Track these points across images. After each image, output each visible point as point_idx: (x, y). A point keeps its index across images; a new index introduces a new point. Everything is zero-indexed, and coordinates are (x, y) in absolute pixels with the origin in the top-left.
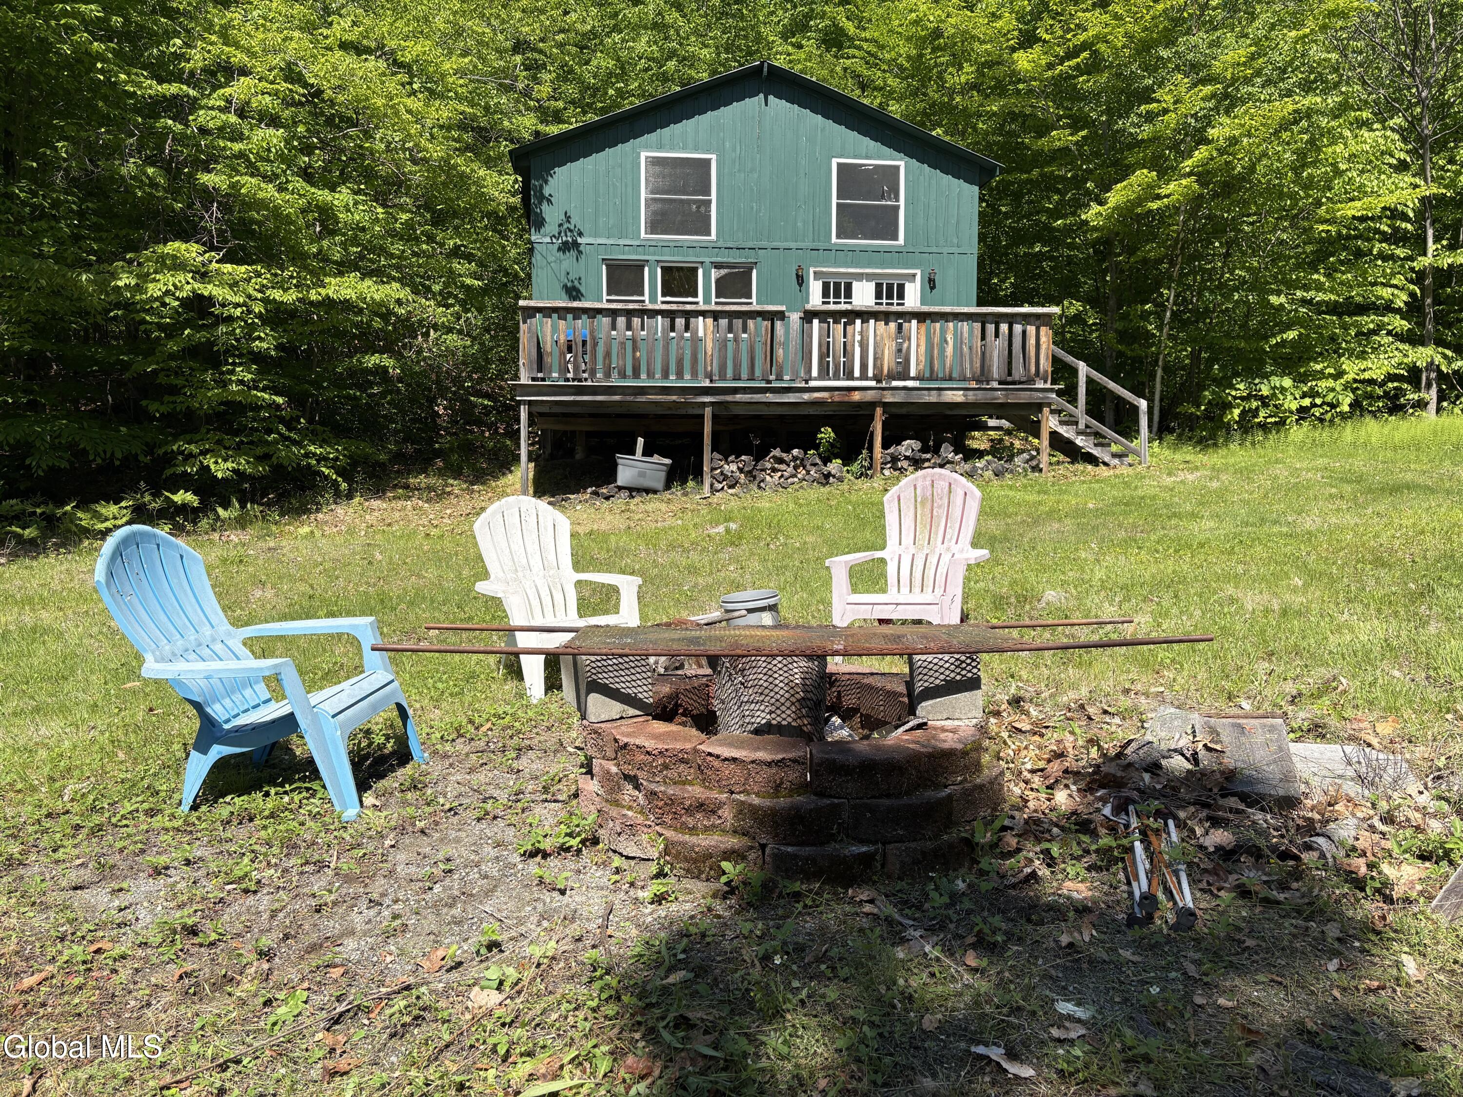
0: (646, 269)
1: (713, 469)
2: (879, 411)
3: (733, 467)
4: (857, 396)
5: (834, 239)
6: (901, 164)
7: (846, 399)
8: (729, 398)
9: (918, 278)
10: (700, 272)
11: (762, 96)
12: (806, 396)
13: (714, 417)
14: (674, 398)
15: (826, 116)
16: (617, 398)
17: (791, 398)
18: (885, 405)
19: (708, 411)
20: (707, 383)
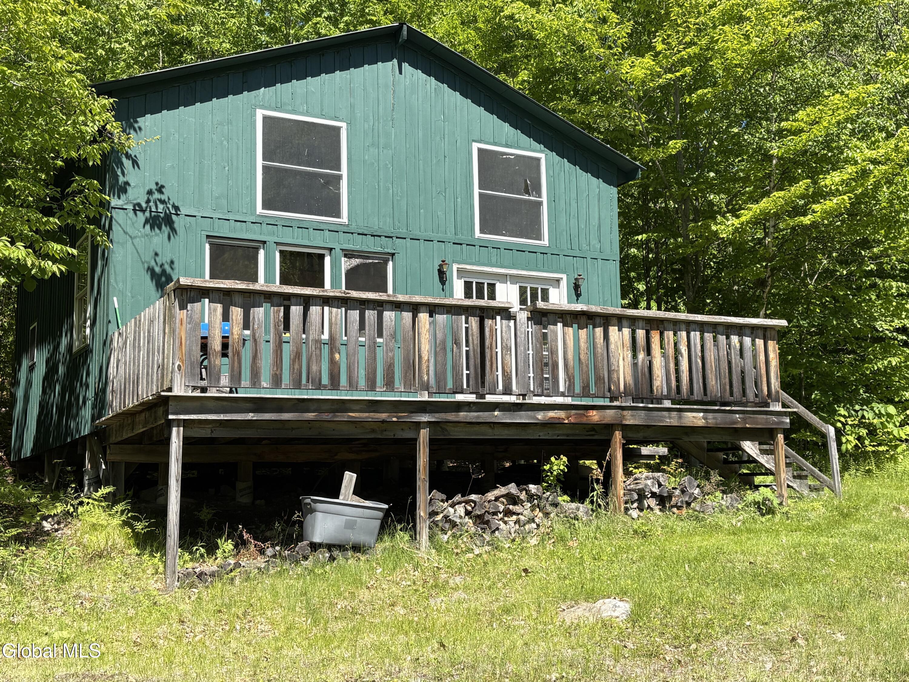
0: (262, 254)
1: (433, 514)
2: (618, 435)
3: (460, 510)
4: (595, 416)
5: (477, 234)
6: (542, 156)
7: (584, 420)
8: (451, 417)
9: (564, 284)
10: (327, 261)
11: (395, 61)
12: (540, 416)
13: (432, 442)
14: (383, 416)
15: (465, 94)
16: (311, 416)
17: (522, 418)
18: (625, 428)
19: (424, 434)
20: (424, 397)
